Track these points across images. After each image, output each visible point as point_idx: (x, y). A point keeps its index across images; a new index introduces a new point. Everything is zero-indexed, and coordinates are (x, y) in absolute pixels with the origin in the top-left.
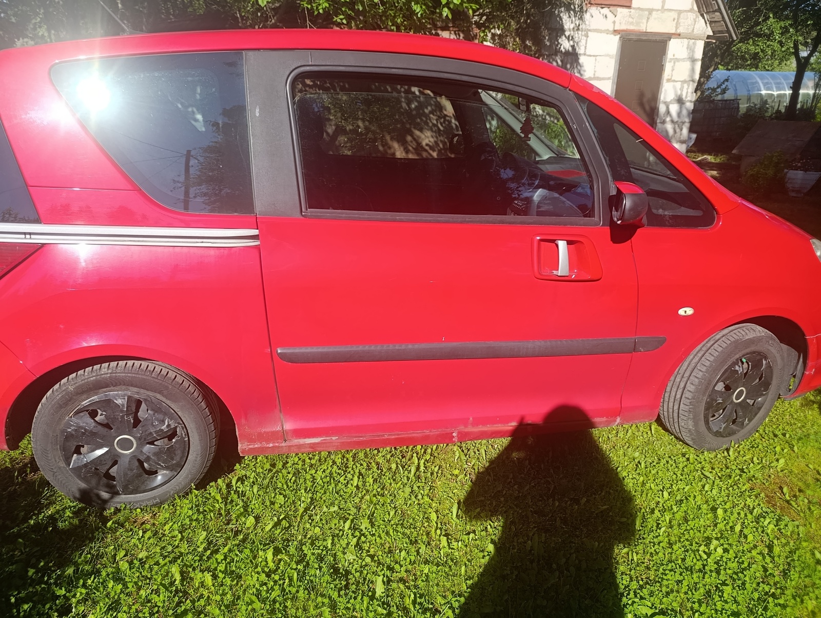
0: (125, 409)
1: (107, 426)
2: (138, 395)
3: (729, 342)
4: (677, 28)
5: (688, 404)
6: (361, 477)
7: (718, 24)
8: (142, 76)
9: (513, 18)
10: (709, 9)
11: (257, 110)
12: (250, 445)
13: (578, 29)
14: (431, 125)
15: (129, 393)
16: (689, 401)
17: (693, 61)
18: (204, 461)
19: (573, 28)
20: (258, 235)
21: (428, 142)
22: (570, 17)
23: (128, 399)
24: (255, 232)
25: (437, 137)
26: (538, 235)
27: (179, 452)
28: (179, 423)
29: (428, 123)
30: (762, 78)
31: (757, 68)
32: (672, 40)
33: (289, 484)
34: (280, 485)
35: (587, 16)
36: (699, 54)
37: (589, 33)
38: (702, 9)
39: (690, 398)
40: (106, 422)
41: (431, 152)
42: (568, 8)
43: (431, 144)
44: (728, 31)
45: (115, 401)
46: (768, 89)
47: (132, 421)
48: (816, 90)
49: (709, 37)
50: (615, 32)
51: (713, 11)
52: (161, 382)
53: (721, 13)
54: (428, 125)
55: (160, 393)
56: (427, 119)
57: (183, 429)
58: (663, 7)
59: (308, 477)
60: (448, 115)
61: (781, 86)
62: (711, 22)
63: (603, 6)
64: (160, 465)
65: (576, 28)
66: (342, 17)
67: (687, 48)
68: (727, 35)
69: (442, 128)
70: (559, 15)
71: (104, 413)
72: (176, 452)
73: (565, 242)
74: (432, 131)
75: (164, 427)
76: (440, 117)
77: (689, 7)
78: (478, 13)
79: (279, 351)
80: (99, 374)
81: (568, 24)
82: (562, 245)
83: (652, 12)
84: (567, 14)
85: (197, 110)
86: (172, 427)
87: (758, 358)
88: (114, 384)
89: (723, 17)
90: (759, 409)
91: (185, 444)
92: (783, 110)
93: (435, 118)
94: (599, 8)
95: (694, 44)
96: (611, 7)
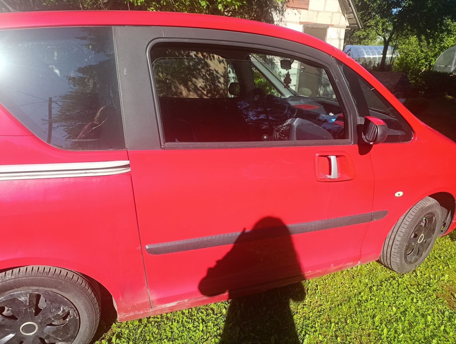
0: (28, 304)
1: (13, 317)
2: (37, 291)
3: (418, 209)
4: (331, 22)
5: (397, 248)
6: (204, 323)
7: (352, 20)
8: (30, 44)
9: (246, 13)
10: (348, 11)
11: (125, 71)
12: (126, 315)
13: (281, 21)
14: (202, 75)
15: (31, 291)
16: (397, 246)
17: (340, 40)
18: (92, 331)
19: (279, 20)
20: (129, 165)
21: (201, 86)
22: (277, 14)
23: (29, 296)
24: (127, 162)
25: (206, 83)
26: (317, 152)
27: (72, 328)
28: (71, 308)
29: (200, 74)
30: (365, 49)
31: (360, 43)
32: (329, 28)
33: (154, 335)
34: (148, 338)
35: (286, 14)
36: (343, 36)
37: (287, 23)
38: (344, 12)
39: (398, 244)
40: (12, 314)
41: (203, 91)
42: (276, 8)
43: (202, 86)
44: (357, 24)
45: (19, 299)
46: (368, 55)
47: (34, 311)
48: (392, 55)
49: (347, 27)
50: (301, 23)
51: (349, 13)
52: (55, 280)
53: (354, 14)
54: (200, 75)
55: (56, 288)
56: (200, 72)
57: (75, 311)
58: (324, 10)
59: (168, 329)
60: (212, 69)
61: (374, 53)
62: (348, 19)
63: (294, 8)
64: (58, 340)
65: (280, 20)
66: (152, 8)
67: (337, 33)
68: (356, 26)
69: (208, 77)
70: (271, 13)
71: (10, 309)
72: (70, 328)
73: (335, 156)
74: (203, 79)
75: (60, 313)
76: (207, 71)
77: (337, 11)
78: (226, 10)
79: (147, 247)
80: (4, 280)
81: (276, 18)
82: (333, 158)
83: (319, 12)
84: (275, 12)
85: (56, 67)
86: (67, 311)
87: (431, 216)
88: (18, 286)
89: (355, 16)
90: (429, 244)
91: (76, 322)
92: (376, 66)
93: (204, 71)
94: (292, 9)
95: (340, 30)
96: (298, 9)
